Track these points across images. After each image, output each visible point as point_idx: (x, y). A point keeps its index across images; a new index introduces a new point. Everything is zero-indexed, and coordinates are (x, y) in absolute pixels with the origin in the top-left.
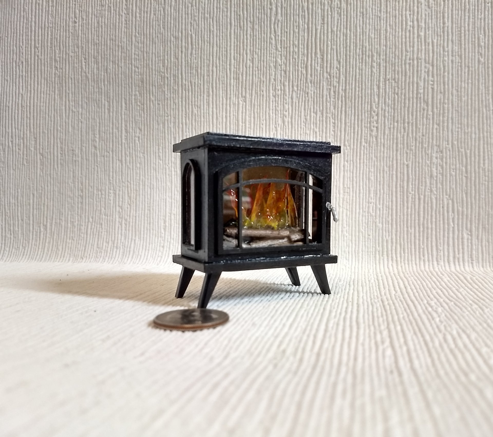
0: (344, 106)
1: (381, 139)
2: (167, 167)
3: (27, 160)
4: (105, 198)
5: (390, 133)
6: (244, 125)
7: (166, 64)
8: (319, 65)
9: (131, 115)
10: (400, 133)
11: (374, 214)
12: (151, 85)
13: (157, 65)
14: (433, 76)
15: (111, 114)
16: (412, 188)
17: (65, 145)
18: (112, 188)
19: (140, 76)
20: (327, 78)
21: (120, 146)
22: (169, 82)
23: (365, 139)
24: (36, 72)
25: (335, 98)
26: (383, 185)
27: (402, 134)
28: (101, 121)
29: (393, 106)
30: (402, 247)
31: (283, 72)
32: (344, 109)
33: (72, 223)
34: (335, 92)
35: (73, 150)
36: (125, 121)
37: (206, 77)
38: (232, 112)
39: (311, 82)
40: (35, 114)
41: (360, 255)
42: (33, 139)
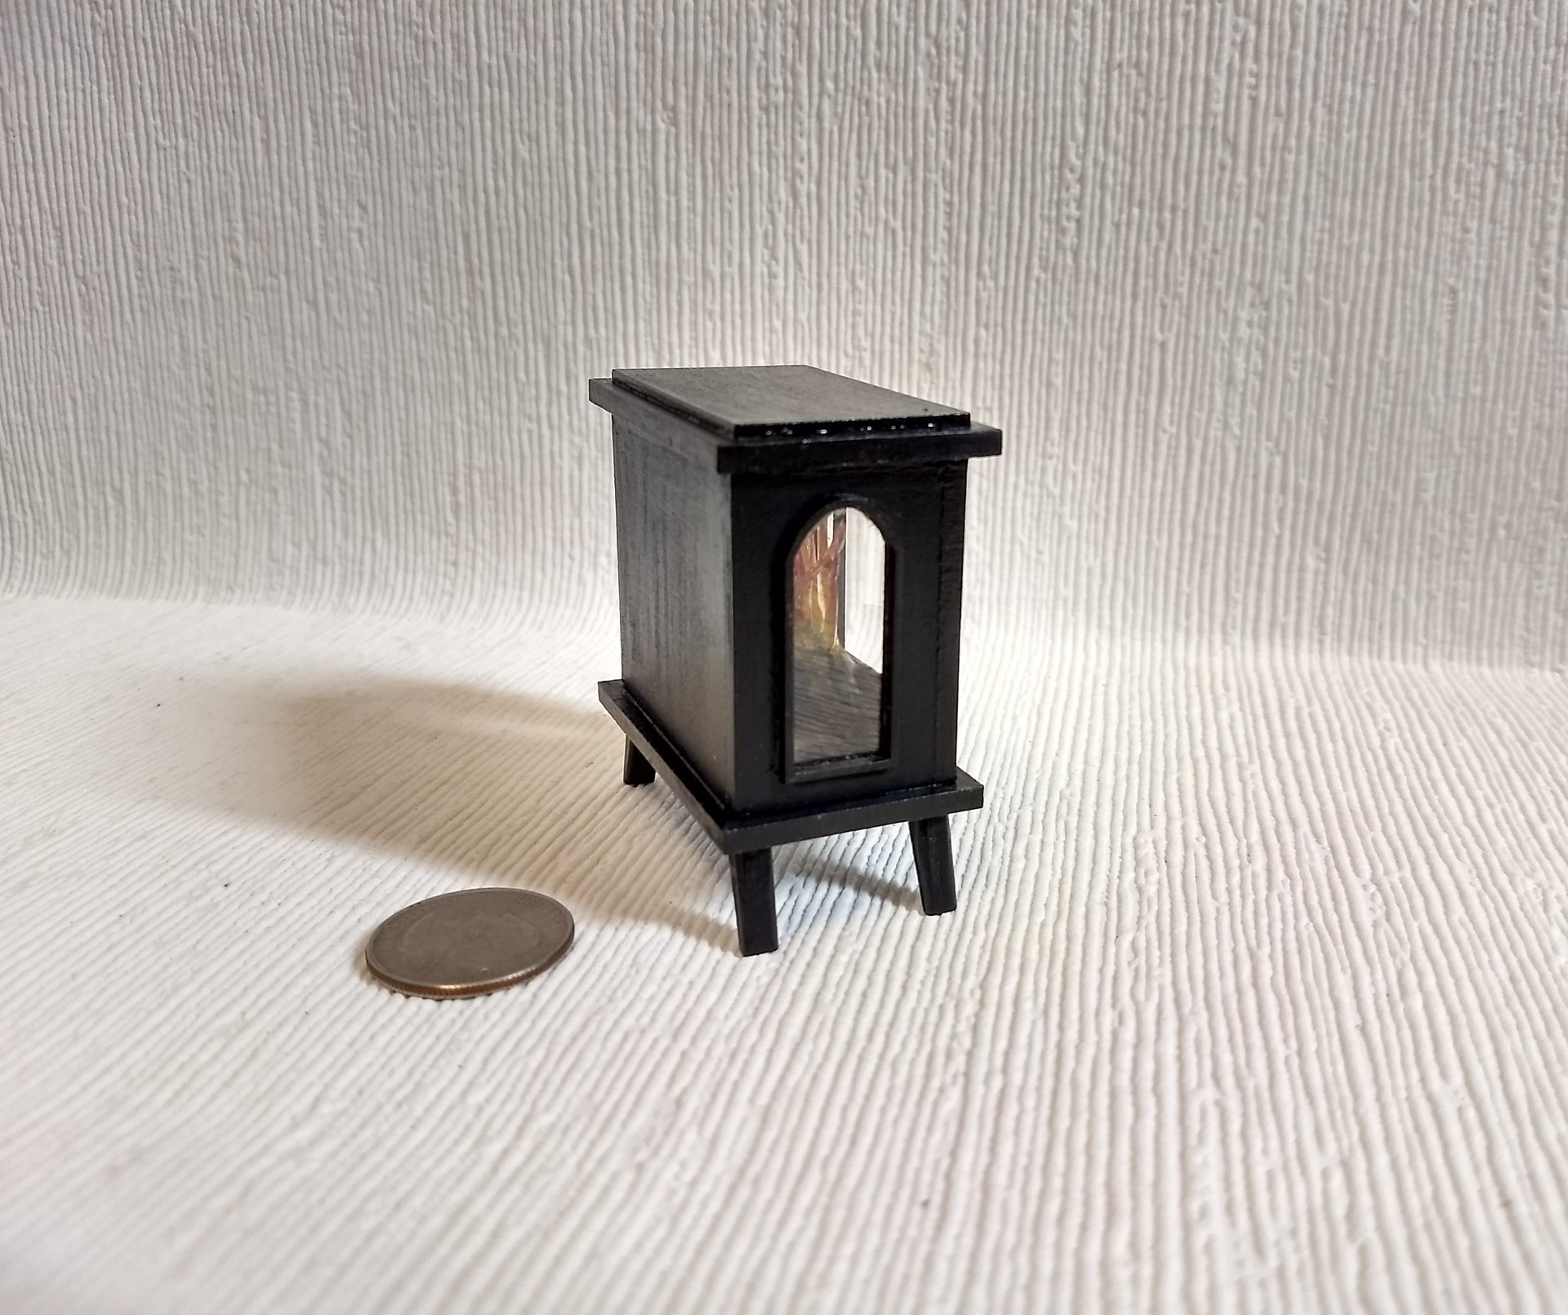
0: (979, 147)
1: (1088, 259)
2: (449, 327)
3: (41, 294)
4: (279, 415)
5: (1118, 240)
6: (673, 199)
8: (903, 10)
9: (332, 163)
10: (1148, 240)
11: (1057, 491)
12: (386, 67)
14: (1257, 59)
15: (274, 158)
16: (1172, 415)
17: (148, 253)
18: (295, 385)
19: (351, 37)
20: (928, 55)
21: (308, 260)
22: (440, 56)
23: (1040, 258)
24: (35, 18)
25: (952, 122)
26: (1089, 403)
27: (1154, 243)
28: (245, 177)
29: (1129, 152)
31: (790, 30)
32: (979, 157)
33: (194, 484)
34: (951, 101)
35: (172, 269)
36: (316, 179)
37: (551, 43)
38: (635, 157)
39: (878, 67)
40: (49, 154)
41: (1013, 608)
42: (52, 232)
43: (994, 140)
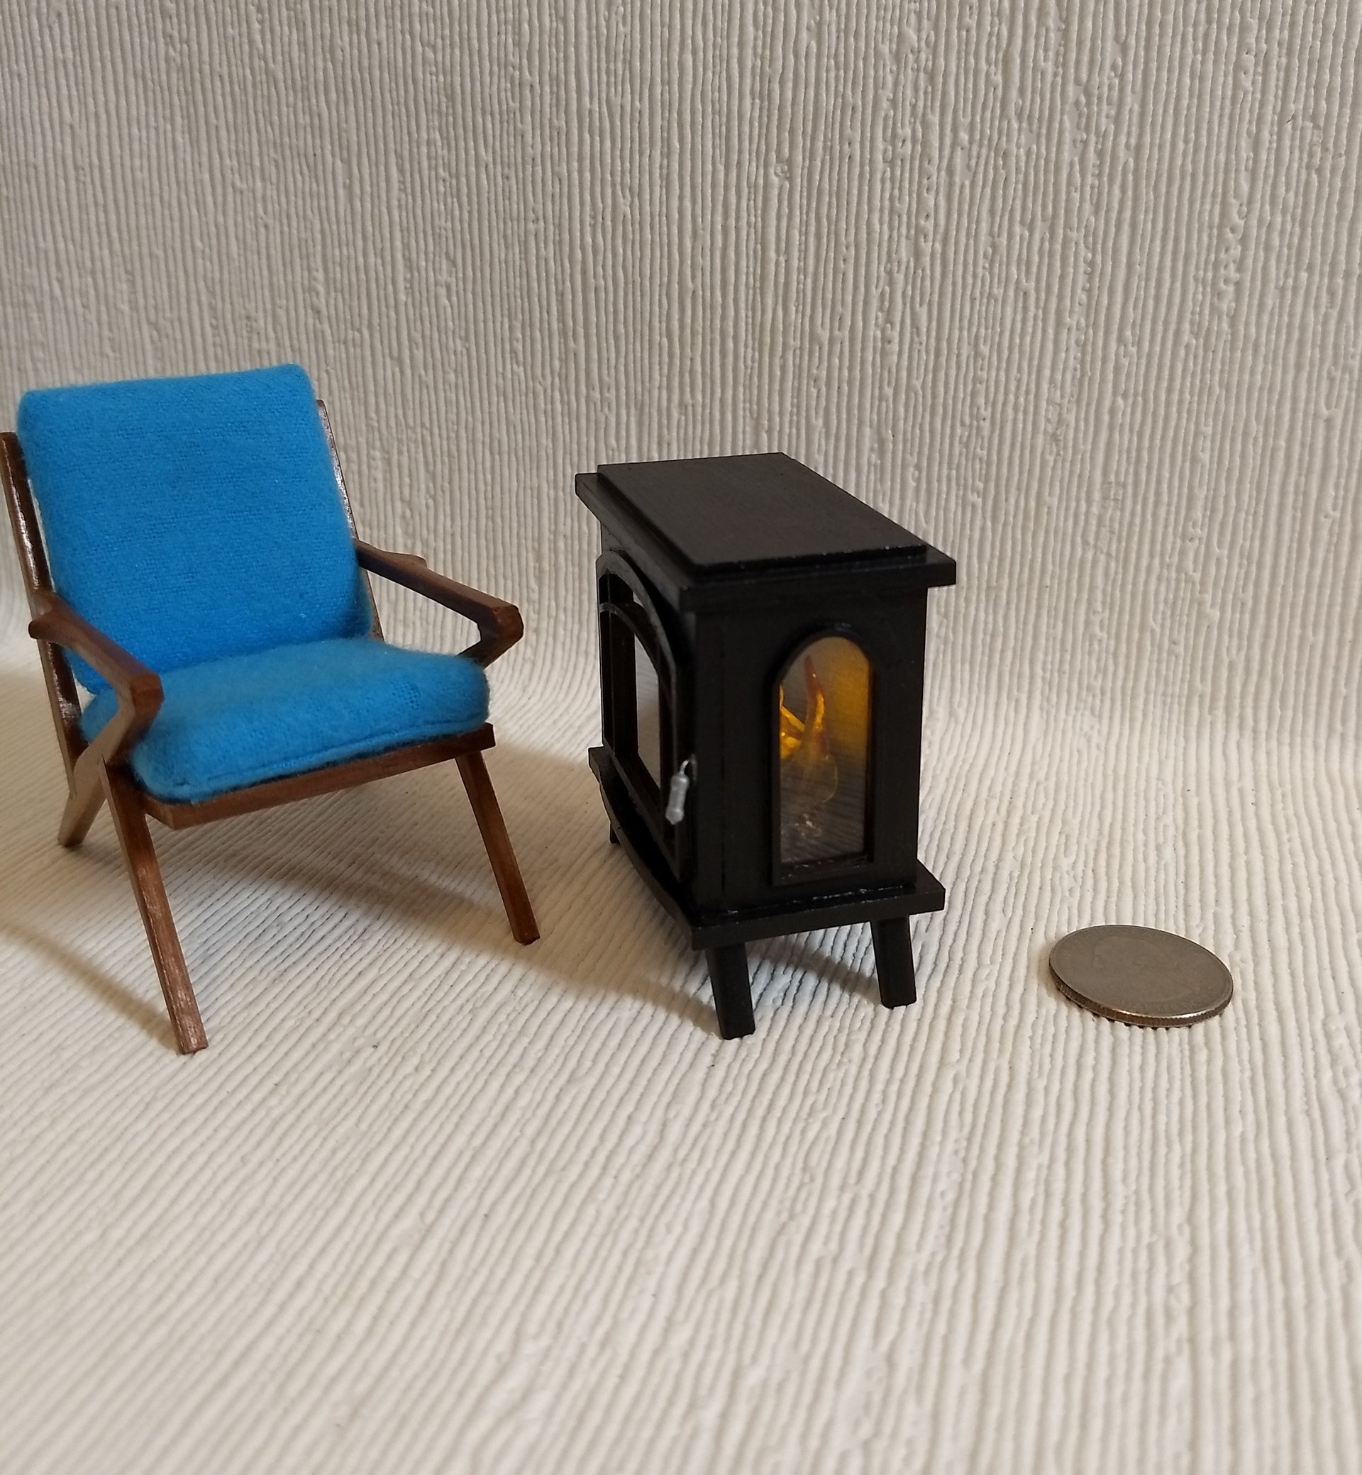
0: (1129, 204)
1: (1247, 324)
2: (540, 389)
3: (112, 340)
5: (1281, 307)
6: (782, 259)
7: (527, 39)
8: (1051, 54)
9: (419, 212)
10: (1317, 307)
11: (1197, 576)
12: (479, 111)
13: (495, 41)
15: (357, 204)
16: (1336, 498)
17: (223, 300)
18: (378, 444)
19: (441, 78)
20: (1077, 103)
21: (393, 314)
22: (537, 100)
23: (1192, 323)
24: (107, 52)
25: (1100, 176)
26: (1240, 482)
27: (1323, 310)
28: (326, 225)
29: (1299, 211)
30: (1279, 688)
31: (922, 75)
32: (1128, 214)
34: (1100, 154)
35: (248, 318)
37: (658, 89)
38: (744, 213)
39: (1019, 116)
40: (121, 196)
41: (1140, 703)
42: (123, 276)
43: (1147, 196)
